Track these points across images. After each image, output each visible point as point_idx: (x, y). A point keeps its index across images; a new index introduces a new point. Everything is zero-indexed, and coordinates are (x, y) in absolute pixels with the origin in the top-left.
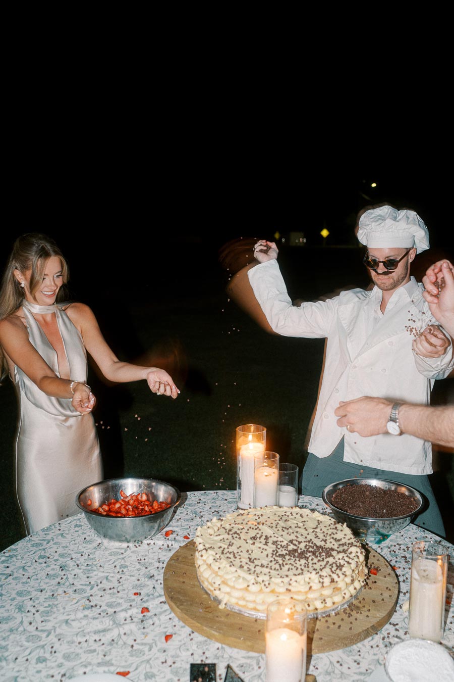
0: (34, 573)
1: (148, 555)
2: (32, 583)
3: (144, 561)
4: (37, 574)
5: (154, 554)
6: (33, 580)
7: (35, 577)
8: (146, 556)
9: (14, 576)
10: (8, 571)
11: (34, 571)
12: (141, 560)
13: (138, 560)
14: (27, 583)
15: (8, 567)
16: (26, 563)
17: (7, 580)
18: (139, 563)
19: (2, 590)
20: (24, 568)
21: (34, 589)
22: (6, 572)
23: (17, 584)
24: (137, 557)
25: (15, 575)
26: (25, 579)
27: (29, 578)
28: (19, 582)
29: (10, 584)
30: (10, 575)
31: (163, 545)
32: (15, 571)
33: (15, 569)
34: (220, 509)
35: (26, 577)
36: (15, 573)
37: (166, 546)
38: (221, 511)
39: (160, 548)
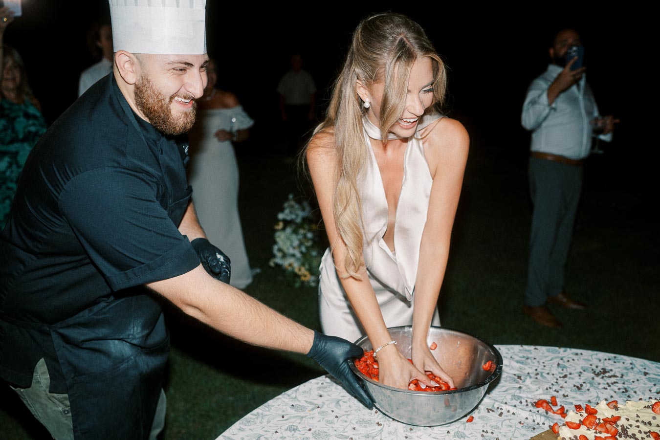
0: (347, 412)
1: (500, 426)
2: (338, 424)
3: (490, 434)
4: (348, 415)
5: (509, 429)
6: (341, 420)
7: (344, 418)
8: (497, 428)
9: (322, 410)
10: (319, 401)
11: (348, 409)
12: (487, 432)
13: (483, 431)
14: (331, 422)
15: (321, 396)
16: (343, 397)
17: (312, 412)
18: (483, 436)
19: (299, 423)
20: (338, 402)
21: (335, 433)
22: (316, 402)
23: (319, 421)
24: (483, 426)
25: (325, 408)
26: (331, 417)
27: (337, 417)
28: (324, 418)
29: (313, 418)
30: (318, 407)
31: (527, 418)
32: (327, 403)
33: (327, 401)
34: (631, 386)
35: (334, 414)
36: (325, 406)
37: (530, 420)
38: (632, 389)
39: (520, 423)
